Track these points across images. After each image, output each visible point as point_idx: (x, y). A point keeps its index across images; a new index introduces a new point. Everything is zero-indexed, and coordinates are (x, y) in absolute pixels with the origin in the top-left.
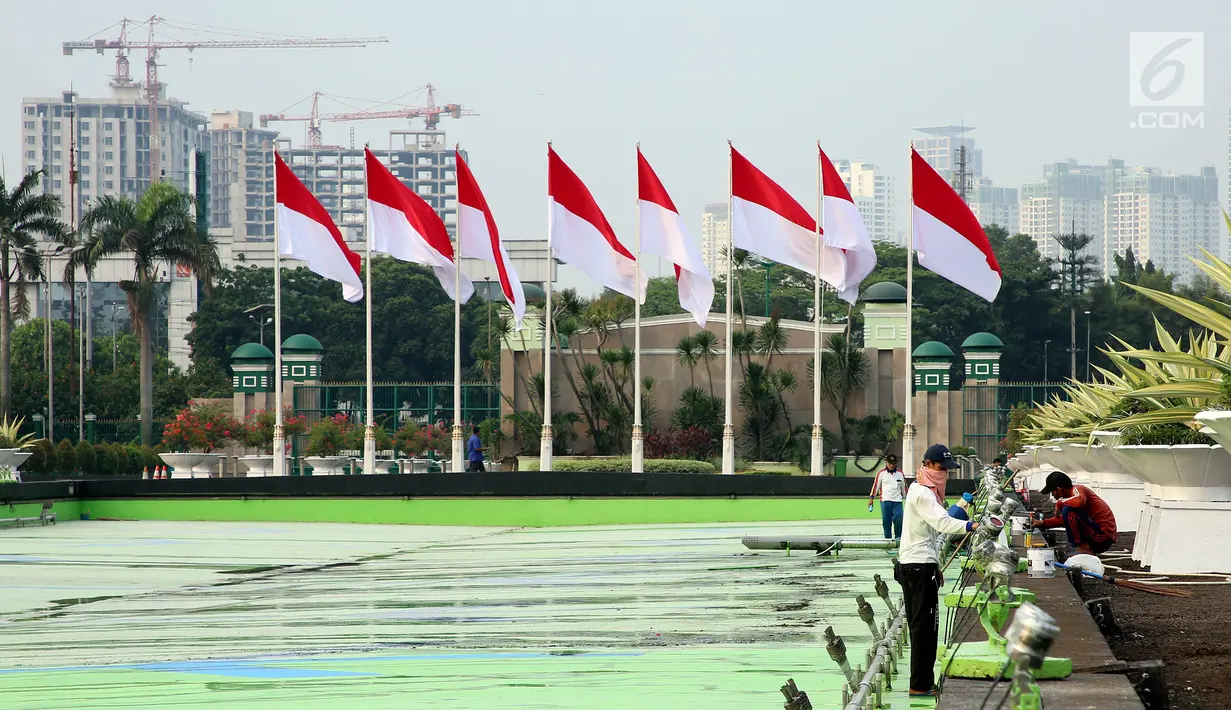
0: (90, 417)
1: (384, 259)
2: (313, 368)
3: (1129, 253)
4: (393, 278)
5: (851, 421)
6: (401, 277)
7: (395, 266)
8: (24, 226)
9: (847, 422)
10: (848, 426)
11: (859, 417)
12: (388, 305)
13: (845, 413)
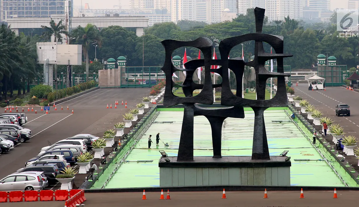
0: (74, 73)
1: (113, 27)
2: (124, 63)
3: (288, 17)
4: (117, 31)
5: (249, 82)
6: (118, 31)
7: (117, 28)
8: (59, 33)
9: (248, 82)
10: (248, 83)
11: (250, 81)
12: (116, 38)
13: (248, 80)
